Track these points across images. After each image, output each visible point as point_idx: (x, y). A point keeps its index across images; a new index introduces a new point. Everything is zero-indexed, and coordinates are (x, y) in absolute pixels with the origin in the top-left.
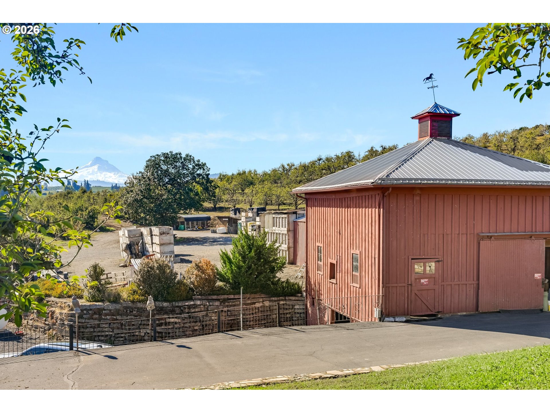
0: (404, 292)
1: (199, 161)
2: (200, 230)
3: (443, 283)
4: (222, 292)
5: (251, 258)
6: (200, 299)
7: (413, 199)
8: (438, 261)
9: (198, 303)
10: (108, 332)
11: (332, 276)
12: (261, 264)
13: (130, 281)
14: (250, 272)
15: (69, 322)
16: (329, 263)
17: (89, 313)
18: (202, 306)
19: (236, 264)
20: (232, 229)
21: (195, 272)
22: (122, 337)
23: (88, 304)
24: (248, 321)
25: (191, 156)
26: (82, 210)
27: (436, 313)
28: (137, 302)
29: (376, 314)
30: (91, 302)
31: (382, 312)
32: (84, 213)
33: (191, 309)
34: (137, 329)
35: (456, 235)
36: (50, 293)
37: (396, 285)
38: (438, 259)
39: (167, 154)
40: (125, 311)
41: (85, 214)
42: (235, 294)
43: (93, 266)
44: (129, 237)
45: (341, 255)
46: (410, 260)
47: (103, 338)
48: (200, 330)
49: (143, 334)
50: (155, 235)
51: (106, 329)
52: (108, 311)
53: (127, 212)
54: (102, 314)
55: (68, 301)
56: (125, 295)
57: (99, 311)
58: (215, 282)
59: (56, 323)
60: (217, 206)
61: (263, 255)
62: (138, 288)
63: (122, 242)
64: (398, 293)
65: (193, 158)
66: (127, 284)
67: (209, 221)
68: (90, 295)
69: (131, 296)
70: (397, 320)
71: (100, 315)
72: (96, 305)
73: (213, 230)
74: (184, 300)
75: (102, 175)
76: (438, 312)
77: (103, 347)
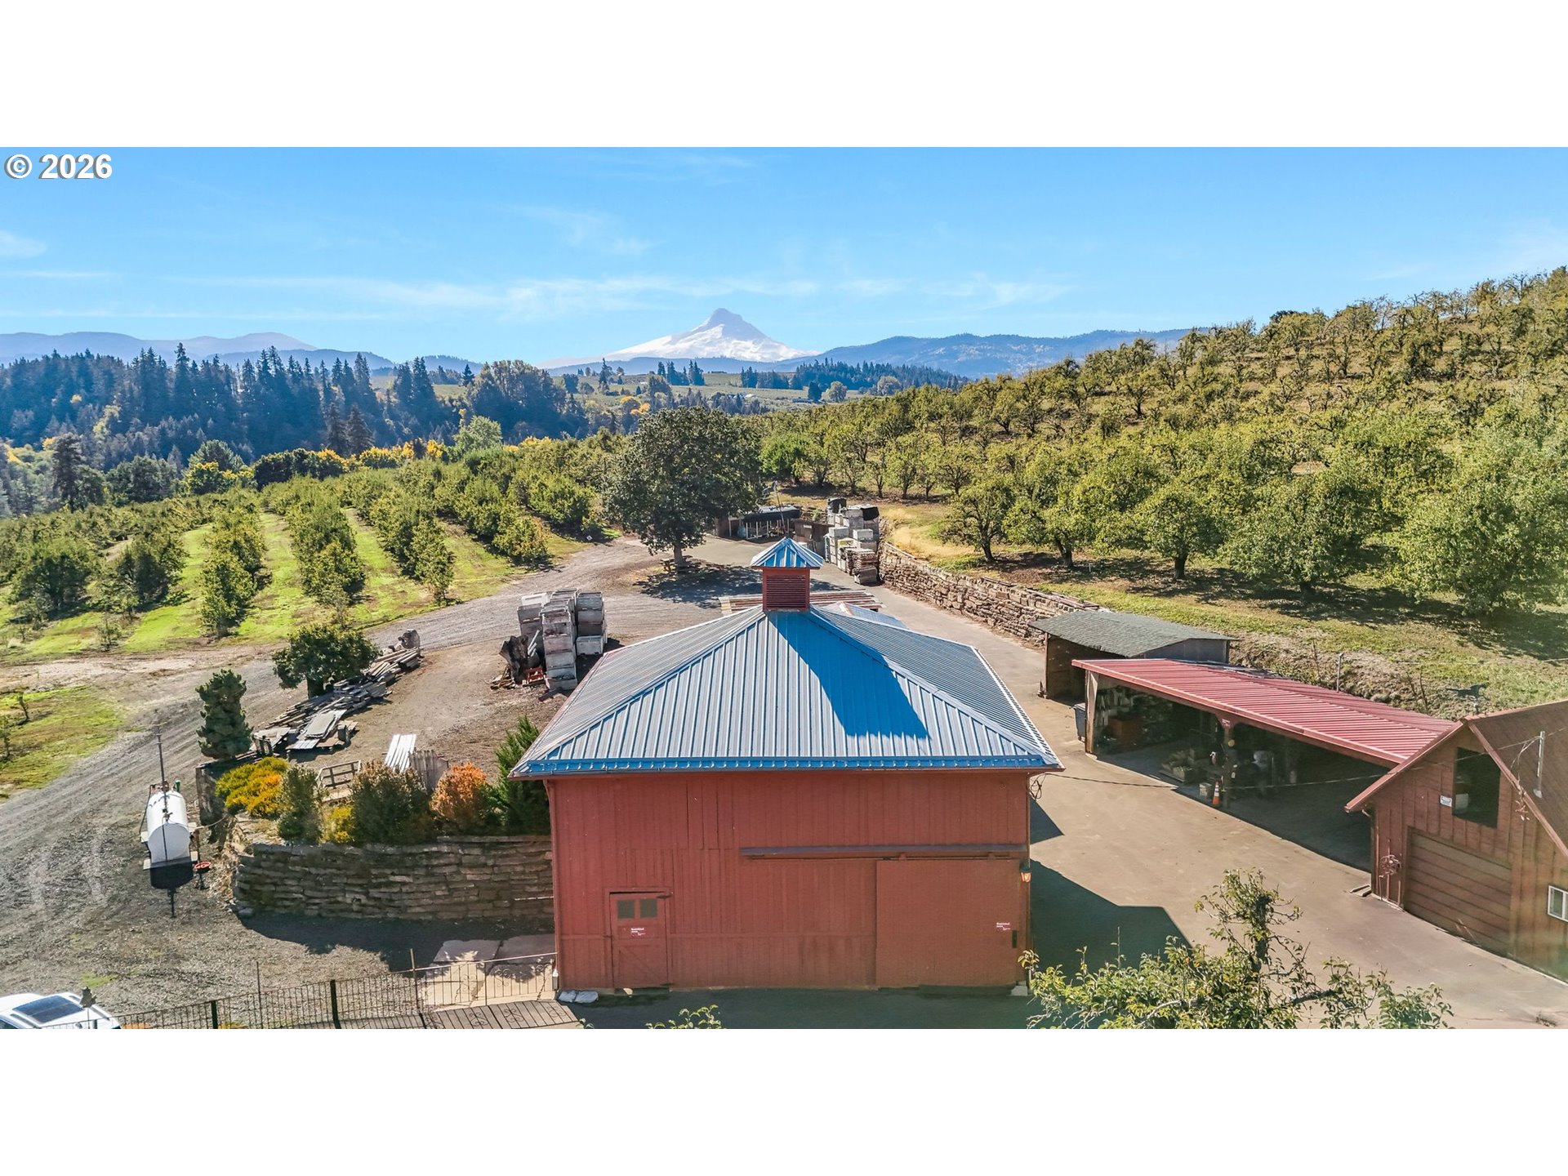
4: (490, 829)
6: (448, 843)
8: (664, 897)
9: (445, 849)
17: (268, 857)
18: (450, 855)
28: (344, 843)
33: (433, 860)
34: (340, 891)
35: (699, 851)
37: (581, 937)
38: (662, 894)
40: (324, 859)
46: (607, 893)
49: (349, 901)
52: (298, 858)
62: (352, 816)
69: (338, 833)
70: (580, 998)
71: (286, 862)
72: (282, 845)
74: (422, 843)
76: (667, 984)
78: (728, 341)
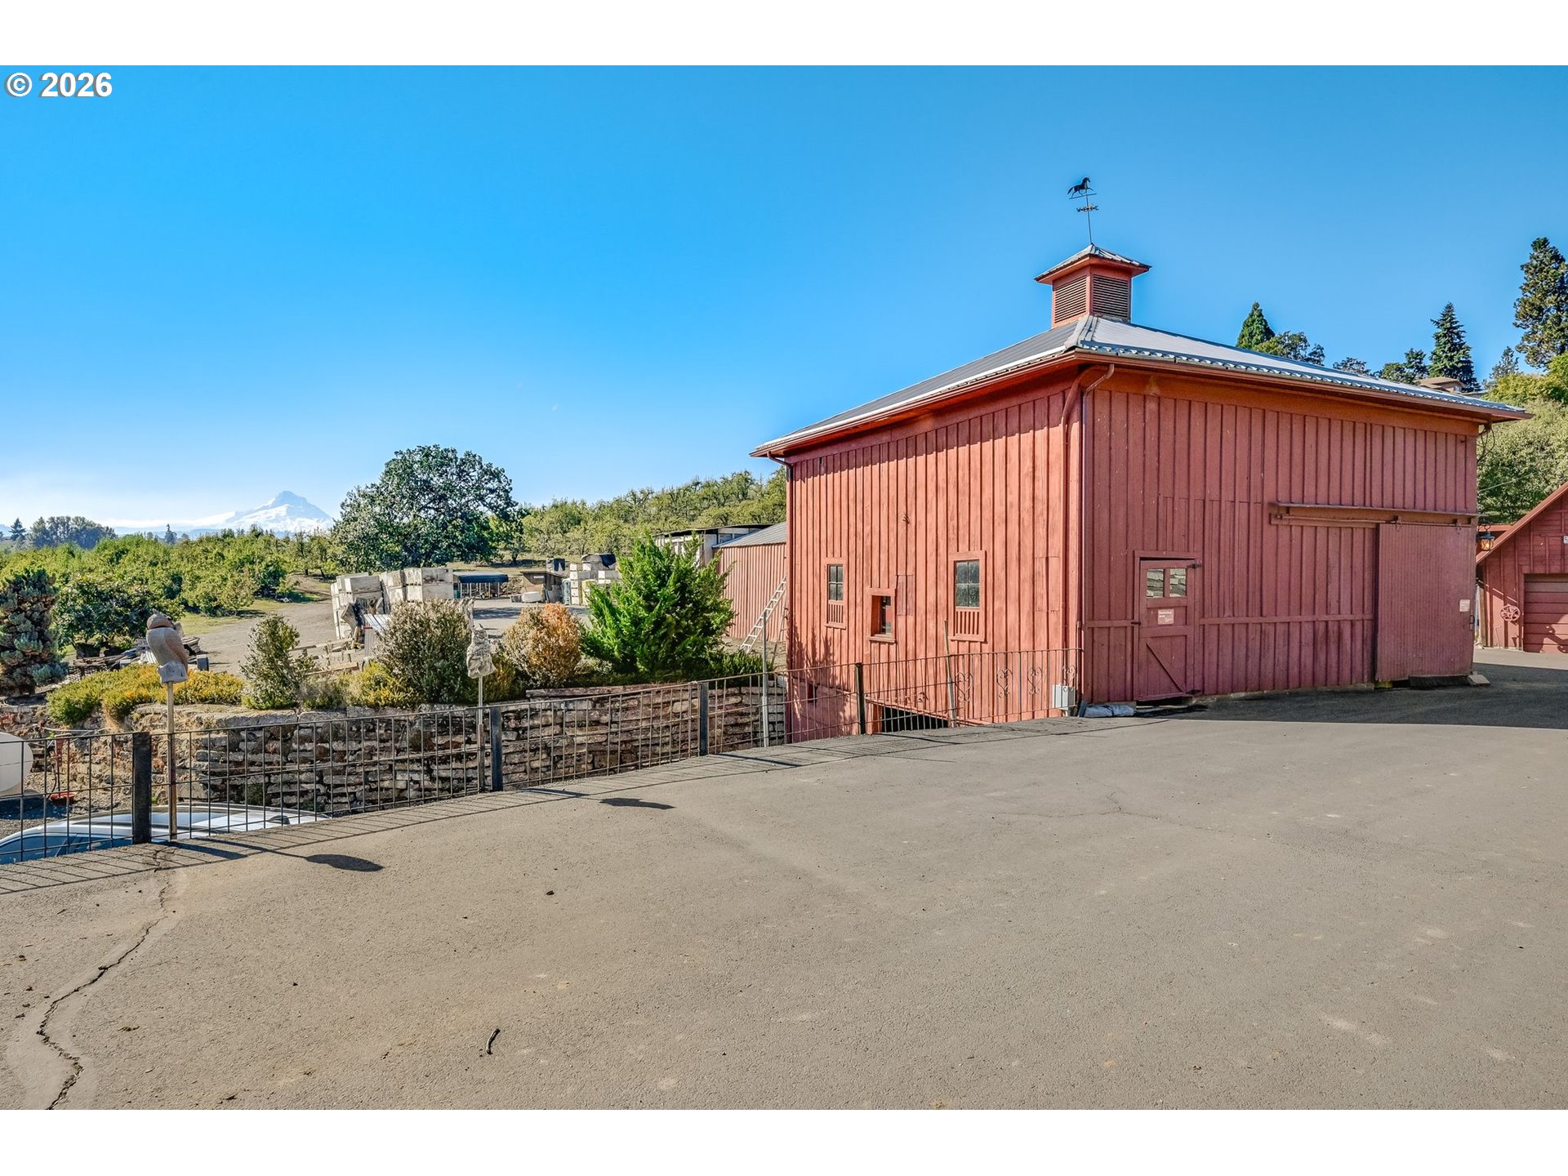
0: (1123, 643)
1: (490, 465)
2: (487, 598)
3: (1203, 621)
4: (594, 679)
5: (664, 598)
6: (544, 697)
7: (1145, 407)
8: (1194, 567)
9: (540, 704)
10: (307, 783)
11: (879, 626)
12: (687, 613)
13: (364, 662)
14: (662, 632)
15: (199, 761)
16: (870, 598)
17: (254, 735)
18: (549, 713)
19: (629, 614)
20: (551, 594)
21: (533, 633)
22: (343, 795)
23: (255, 714)
24: (658, 745)
25: (475, 456)
26: (252, 563)
27: (1188, 695)
28: (385, 705)
29: (1061, 698)
30: (261, 709)
31: (1079, 693)
32: (256, 568)
33: (524, 721)
34: (385, 772)
35: (1229, 504)
36: (151, 694)
37: (1107, 624)
38: (1193, 562)
39: (429, 448)
40: (354, 729)
41: (259, 570)
42: (626, 684)
43: (268, 622)
44: (354, 592)
45: (910, 571)
46: (1137, 560)
47: (293, 800)
48: (545, 769)
49: (401, 785)
50: (412, 584)
51: (303, 777)
52: (308, 731)
53: (346, 560)
54: (291, 738)
55: (198, 711)
56: (354, 689)
57: (285, 733)
58: (577, 658)
59: (163, 767)
60: (520, 558)
61: (691, 592)
62: (387, 672)
63: (338, 607)
64: (1112, 643)
65: (480, 458)
66: (356, 668)
67: (504, 584)
68: (258, 692)
69: (372, 693)
70: (1117, 712)
71: (286, 741)
72: (275, 717)
73: (516, 597)
74: (504, 699)
75: (296, 524)
76: (1193, 692)
77: (294, 822)
78: (294, 520)
